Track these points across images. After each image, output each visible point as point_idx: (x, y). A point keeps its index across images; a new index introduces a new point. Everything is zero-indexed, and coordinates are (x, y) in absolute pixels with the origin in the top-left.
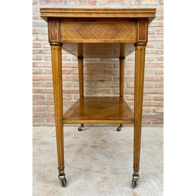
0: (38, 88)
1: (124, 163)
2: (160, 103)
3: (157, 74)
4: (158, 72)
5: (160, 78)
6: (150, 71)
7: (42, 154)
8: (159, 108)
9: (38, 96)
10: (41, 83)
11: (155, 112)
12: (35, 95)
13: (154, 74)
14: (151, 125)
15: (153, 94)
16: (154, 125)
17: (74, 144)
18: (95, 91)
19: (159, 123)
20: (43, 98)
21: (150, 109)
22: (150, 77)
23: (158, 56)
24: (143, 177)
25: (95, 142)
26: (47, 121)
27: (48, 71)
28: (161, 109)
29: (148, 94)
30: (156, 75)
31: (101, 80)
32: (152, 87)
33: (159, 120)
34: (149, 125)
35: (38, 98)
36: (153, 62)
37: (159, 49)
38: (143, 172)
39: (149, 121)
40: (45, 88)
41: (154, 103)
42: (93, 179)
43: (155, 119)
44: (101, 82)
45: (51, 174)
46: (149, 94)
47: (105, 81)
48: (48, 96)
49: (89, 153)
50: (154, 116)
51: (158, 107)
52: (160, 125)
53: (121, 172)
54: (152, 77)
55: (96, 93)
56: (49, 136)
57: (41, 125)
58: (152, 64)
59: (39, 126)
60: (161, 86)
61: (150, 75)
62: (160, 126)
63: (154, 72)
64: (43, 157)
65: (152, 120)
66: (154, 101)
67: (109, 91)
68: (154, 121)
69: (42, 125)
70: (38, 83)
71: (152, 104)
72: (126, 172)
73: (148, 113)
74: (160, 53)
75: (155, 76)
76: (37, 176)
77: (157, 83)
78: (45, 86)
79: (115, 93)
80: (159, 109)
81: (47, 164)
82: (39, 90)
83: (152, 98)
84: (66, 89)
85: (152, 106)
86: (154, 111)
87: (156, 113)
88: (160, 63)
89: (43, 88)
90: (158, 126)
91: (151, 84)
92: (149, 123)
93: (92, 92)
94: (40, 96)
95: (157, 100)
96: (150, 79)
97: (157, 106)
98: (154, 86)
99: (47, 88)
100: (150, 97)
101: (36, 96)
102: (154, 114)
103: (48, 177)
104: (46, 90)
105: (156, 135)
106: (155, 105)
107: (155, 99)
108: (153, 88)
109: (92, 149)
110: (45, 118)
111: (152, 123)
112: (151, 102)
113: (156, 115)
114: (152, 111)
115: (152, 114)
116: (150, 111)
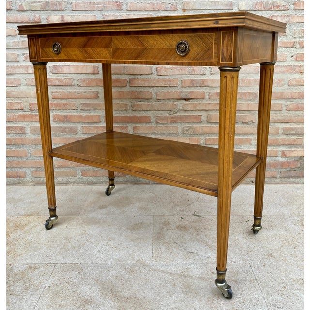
0: (65, 114)
1: (245, 260)
2: (295, 140)
3: (292, 85)
4: (294, 83)
5: (297, 94)
6: (279, 80)
7: (93, 245)
8: (293, 149)
9: (65, 128)
10: (71, 104)
11: (286, 157)
12: (60, 127)
13: (285, 85)
14: (277, 180)
15: (283, 124)
16: (283, 180)
17: (145, 221)
18: (172, 118)
19: (291, 177)
20: (74, 132)
21: (277, 151)
22: (278, 91)
23: (294, 52)
24: (285, 288)
25: (181, 218)
26: (82, 175)
27: (84, 81)
28: (296, 150)
30: (289, 87)
31: (185, 98)
32: (281, 111)
33: (292, 172)
34: (273, 180)
35: (65, 132)
36: (285, 64)
37: (297, 39)
38: (283, 278)
39: (274, 174)
40: (79, 114)
41: (284, 140)
42: (198, 292)
43: (285, 170)
44: (184, 101)
45: (123, 285)
46: (275, 124)
47: (192, 100)
48: (83, 129)
49: (176, 242)
50: (282, 165)
51: (291, 147)
53: (244, 279)
54: (282, 92)
55: (175, 121)
56: (92, 206)
57: (71, 183)
58: (283, 68)
59: (66, 183)
60: (298, 108)
61: (278, 88)
62: (294, 182)
63: (286, 81)
64: (97, 250)
65: (280, 170)
66: (285, 137)
67: (200, 119)
68: (282, 172)
69: (73, 183)
70: (66, 104)
71: (280, 142)
72: (252, 279)
73: (272, 158)
74: (299, 47)
75: (288, 89)
76: (99, 287)
77: (292, 103)
78: (79, 110)
79: (212, 121)
80: (292, 151)
81: (110, 265)
82: (66, 117)
83: (281, 131)
84: (118, 115)
85: (279, 145)
86: (284, 155)
87: (286, 159)
88: (297, 66)
89: (74, 114)
90: (290, 182)
91: (279, 104)
92: (273, 177)
93: (167, 121)
94: (68, 128)
95: (289, 134)
96: (279, 95)
97: (290, 145)
98: (284, 108)
99: (82, 114)
100: (278, 129)
101: (62, 127)
102: (284, 160)
103: (120, 289)
104: (81, 117)
105: (289, 202)
106: (287, 143)
107: (287, 132)
108: (283, 112)
109: (179, 232)
110: (77, 168)
111: (279, 176)
112: (278, 138)
113: (288, 162)
114: (280, 154)
115: (281, 159)
116: (276, 155)
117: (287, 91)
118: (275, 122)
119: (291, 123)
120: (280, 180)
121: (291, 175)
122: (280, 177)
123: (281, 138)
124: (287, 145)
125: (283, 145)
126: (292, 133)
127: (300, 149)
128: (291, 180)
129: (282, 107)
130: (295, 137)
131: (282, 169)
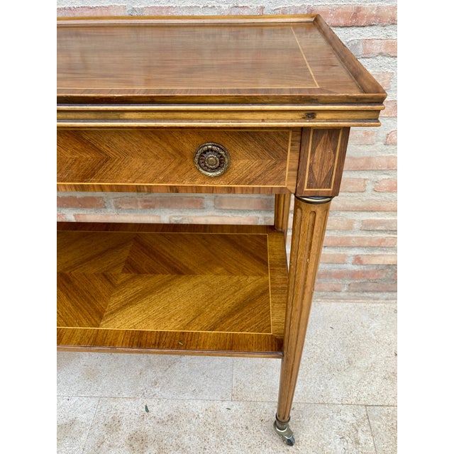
2: (383, 240)
6: (366, 133)
8: (376, 253)
11: (362, 264)
13: (379, 143)
14: (342, 294)
16: (353, 294)
19: (366, 291)
21: (345, 256)
28: (383, 255)
29: (342, 213)
30: (385, 147)
32: (363, 191)
33: (370, 284)
34: (335, 294)
39: (337, 287)
41: (362, 239)
43: (357, 281)
46: (346, 213)
50: (354, 275)
51: (373, 250)
52: (370, 295)
54: (370, 158)
61: (361, 148)
62: (370, 298)
65: (348, 282)
66: (364, 235)
68: (352, 285)
71: (353, 242)
73: (336, 266)
75: (382, 151)
77: (387, 177)
80: (375, 256)
83: (357, 226)
85: (351, 247)
86: (358, 261)
87: (362, 266)
90: (363, 298)
91: (359, 180)
92: (334, 291)
95: (373, 230)
96: (362, 163)
97: (372, 247)
98: (370, 187)
100: (351, 223)
102: (356, 268)
106: (367, 244)
107: (368, 227)
108: (365, 194)
111: (346, 289)
112: (351, 235)
113: (363, 272)
114: (351, 260)
115: (351, 267)
116: (344, 261)
117: (380, 154)
118: (346, 211)
119: (379, 213)
120: (346, 294)
121: (366, 289)
122: (347, 291)
123: (356, 235)
124: (366, 247)
125: (359, 247)
126: (378, 229)
127: (388, 253)
128: (366, 294)
129: (365, 186)
130: (384, 235)
131: (352, 281)
